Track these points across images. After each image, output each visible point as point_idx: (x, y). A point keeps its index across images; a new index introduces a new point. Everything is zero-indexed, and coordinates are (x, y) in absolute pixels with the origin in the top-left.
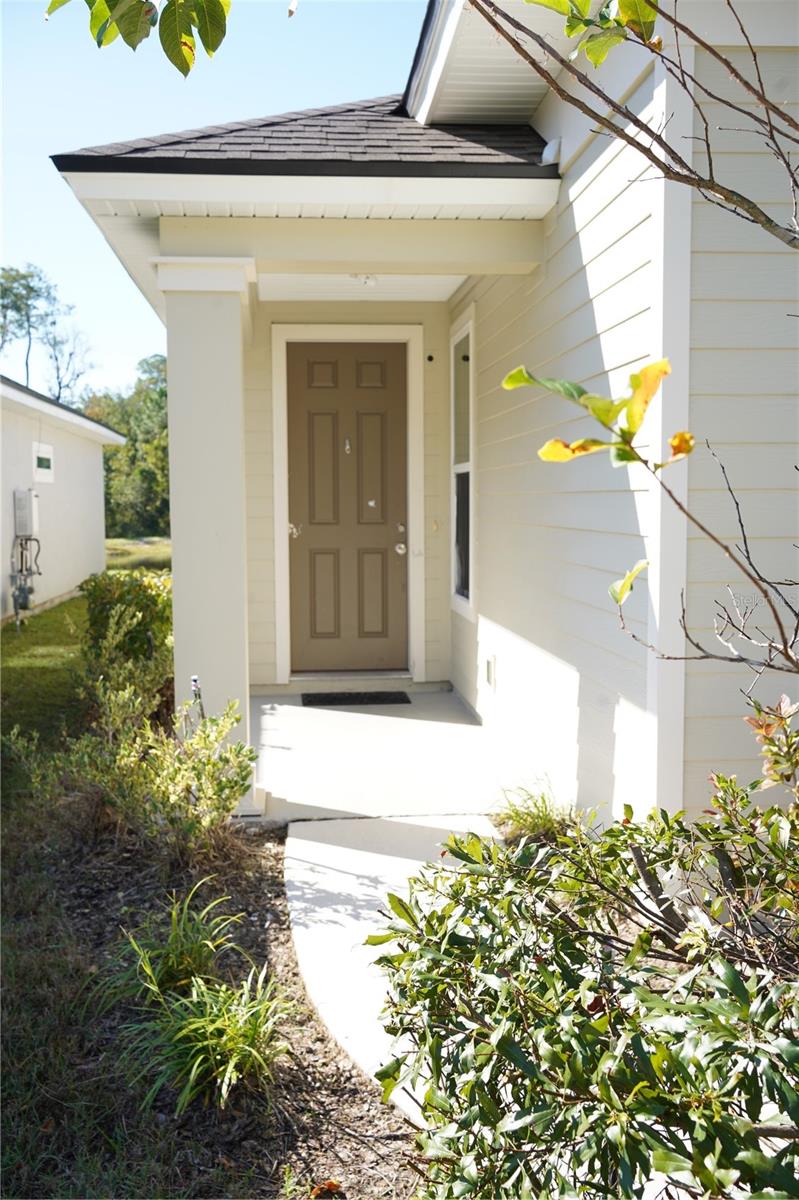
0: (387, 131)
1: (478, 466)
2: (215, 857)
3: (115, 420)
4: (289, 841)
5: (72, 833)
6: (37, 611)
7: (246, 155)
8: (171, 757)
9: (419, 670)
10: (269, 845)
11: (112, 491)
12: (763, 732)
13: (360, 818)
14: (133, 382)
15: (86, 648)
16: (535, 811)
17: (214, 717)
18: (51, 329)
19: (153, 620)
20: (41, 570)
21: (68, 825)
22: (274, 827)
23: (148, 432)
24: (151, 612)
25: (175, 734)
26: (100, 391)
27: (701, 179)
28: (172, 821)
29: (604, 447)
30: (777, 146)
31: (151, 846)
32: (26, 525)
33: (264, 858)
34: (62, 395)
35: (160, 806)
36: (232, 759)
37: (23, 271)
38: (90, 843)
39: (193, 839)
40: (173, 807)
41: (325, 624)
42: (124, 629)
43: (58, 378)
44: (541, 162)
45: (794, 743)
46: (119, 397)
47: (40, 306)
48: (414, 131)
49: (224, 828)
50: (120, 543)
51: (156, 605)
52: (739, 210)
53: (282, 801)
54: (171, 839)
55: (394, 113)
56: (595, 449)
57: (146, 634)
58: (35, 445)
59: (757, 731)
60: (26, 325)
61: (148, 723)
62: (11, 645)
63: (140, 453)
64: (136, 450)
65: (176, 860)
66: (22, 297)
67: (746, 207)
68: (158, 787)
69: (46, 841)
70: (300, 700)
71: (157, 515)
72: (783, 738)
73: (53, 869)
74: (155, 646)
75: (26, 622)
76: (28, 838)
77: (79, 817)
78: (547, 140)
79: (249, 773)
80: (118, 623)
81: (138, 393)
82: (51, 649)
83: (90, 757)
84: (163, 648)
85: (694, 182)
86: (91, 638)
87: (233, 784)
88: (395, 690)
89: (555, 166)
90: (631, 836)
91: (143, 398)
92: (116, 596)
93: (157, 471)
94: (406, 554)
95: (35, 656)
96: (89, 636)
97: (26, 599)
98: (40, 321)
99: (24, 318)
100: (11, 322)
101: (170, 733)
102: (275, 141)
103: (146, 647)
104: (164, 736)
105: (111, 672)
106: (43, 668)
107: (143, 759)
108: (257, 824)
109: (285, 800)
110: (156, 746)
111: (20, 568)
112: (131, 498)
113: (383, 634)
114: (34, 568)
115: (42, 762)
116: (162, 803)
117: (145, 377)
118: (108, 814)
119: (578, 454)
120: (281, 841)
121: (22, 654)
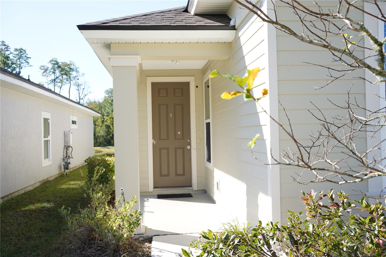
0: (182, 17)
1: (213, 120)
2: (128, 248)
3: (97, 109)
4: (153, 242)
5: (81, 241)
6: (71, 170)
7: (138, 24)
8: (114, 215)
9: (195, 186)
10: (146, 244)
11: (96, 132)
12: (306, 201)
13: (176, 234)
14: (103, 97)
15: (87, 181)
16: (233, 231)
17: (128, 201)
18: (77, 81)
19: (109, 171)
20: (72, 157)
21: (80, 239)
22: (148, 238)
23: (108, 113)
24: (108, 169)
25: (115, 207)
26: (92, 100)
27: (274, 22)
28: (114, 236)
29: (241, 94)
30: (296, 12)
31: (107, 245)
32: (68, 142)
33: (145, 248)
34: (80, 102)
35: (110, 231)
36: (134, 215)
37: (68, 63)
38: (87, 244)
39: (121, 242)
40: (115, 231)
41: (164, 172)
42: (99, 174)
43: (79, 96)
44: (230, 25)
45: (316, 205)
46: (99, 102)
47: (74, 74)
48: (190, 17)
49: (131, 238)
50: (98, 148)
51: (110, 167)
52: (286, 31)
53: (151, 229)
54: (114, 242)
55: (184, 11)
56: (238, 94)
57: (106, 176)
58: (71, 117)
59: (304, 201)
60: (69, 80)
61: (107, 203)
62: (62, 181)
63: (105, 120)
64: (104, 119)
65: (116, 249)
66: (68, 71)
67: (288, 30)
68: (110, 224)
69: (72, 244)
70: (157, 196)
71: (111, 139)
72: (312, 203)
73: (75, 253)
74: (109, 180)
75: (68, 174)
76: (66, 244)
77: (84, 236)
78: (231, 19)
79: (140, 219)
80: (97, 172)
81: (105, 101)
82: (76, 182)
83: (87, 215)
84: (112, 180)
85: (271, 22)
86: (88, 178)
87: (134, 223)
88: (187, 193)
89: (234, 26)
90: (261, 231)
91: (106, 102)
92: (97, 164)
93: (111, 125)
94: (191, 149)
95: (70, 185)
96: (88, 177)
97: (68, 166)
98: (73, 78)
99: (69, 78)
100: (64, 79)
101: (114, 207)
102: (147, 20)
103: (106, 180)
104: (112, 208)
105: (95, 188)
106: (73, 188)
107: (105, 215)
108: (142, 237)
109: (152, 229)
110: (109, 211)
111: (66, 156)
112: (102, 134)
113: (183, 175)
114: (71, 156)
115: (71, 217)
116: (111, 230)
117: (107, 96)
118: (93, 234)
119: (234, 96)
120: (150, 242)
121: (66, 184)
